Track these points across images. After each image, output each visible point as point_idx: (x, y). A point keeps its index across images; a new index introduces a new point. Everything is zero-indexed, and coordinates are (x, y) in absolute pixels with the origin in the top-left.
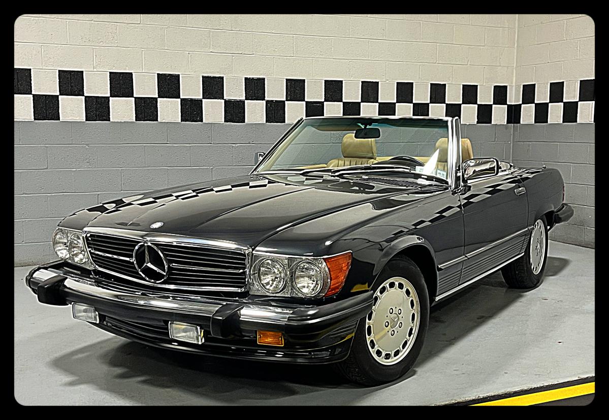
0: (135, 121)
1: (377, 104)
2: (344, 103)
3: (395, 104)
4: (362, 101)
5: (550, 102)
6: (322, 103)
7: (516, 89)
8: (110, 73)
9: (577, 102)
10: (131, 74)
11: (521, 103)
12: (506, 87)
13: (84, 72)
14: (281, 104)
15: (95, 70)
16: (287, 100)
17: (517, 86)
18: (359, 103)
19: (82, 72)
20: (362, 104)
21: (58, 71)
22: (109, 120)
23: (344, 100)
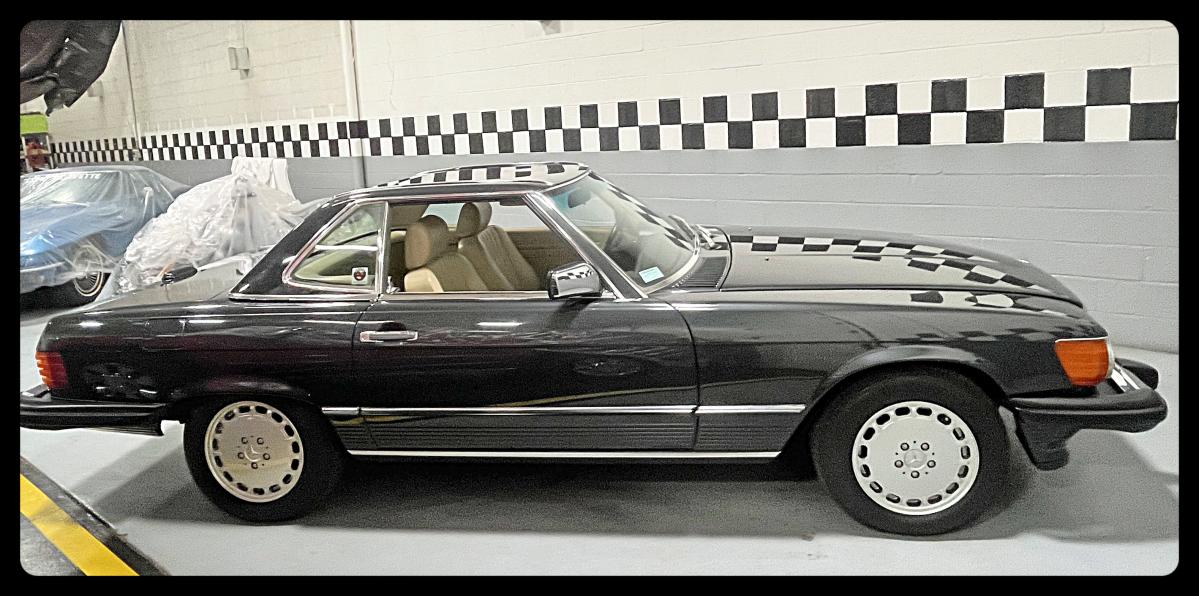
0: (639, 150)
1: (965, 114)
2: (901, 117)
3: (1001, 112)
6: (863, 118)
8: (618, 104)
10: (636, 103)
13: (598, 105)
14: (799, 125)
15: (607, 102)
16: (808, 117)
18: (928, 116)
20: (933, 115)
21: (579, 107)
22: (619, 150)
23: (899, 112)
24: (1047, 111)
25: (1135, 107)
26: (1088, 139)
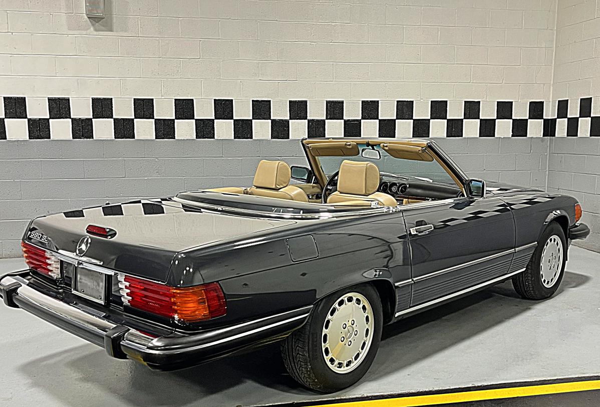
0: (195, 138)
2: (380, 120)
3: (429, 120)
4: (397, 119)
5: (580, 117)
6: (359, 121)
8: (175, 100)
10: (192, 100)
11: (556, 117)
12: (542, 103)
13: (154, 100)
14: (322, 123)
15: (163, 98)
16: (327, 119)
17: (554, 102)
18: (394, 121)
19: (153, 100)
21: (133, 100)
22: (175, 138)
23: (380, 118)
24: (449, 121)
25: (481, 120)
26: (464, 136)
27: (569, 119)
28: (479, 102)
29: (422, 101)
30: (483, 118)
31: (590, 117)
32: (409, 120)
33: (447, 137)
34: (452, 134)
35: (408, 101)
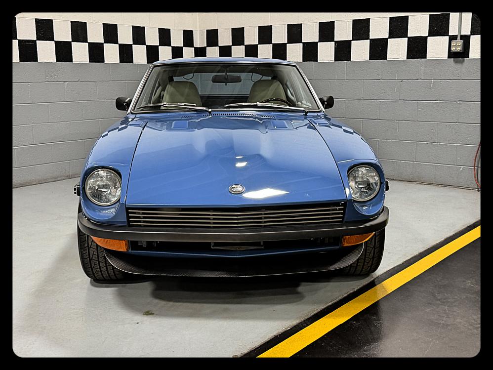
4: (73, 41)
5: (233, 45)
7: (200, 34)
9: (257, 45)
11: (206, 46)
12: (192, 32)
17: (201, 31)
27: (220, 47)
28: (144, 27)
29: (94, 22)
30: (148, 45)
31: (243, 44)
32: (84, 43)
33: (120, 62)
34: (124, 60)
35: (81, 22)
